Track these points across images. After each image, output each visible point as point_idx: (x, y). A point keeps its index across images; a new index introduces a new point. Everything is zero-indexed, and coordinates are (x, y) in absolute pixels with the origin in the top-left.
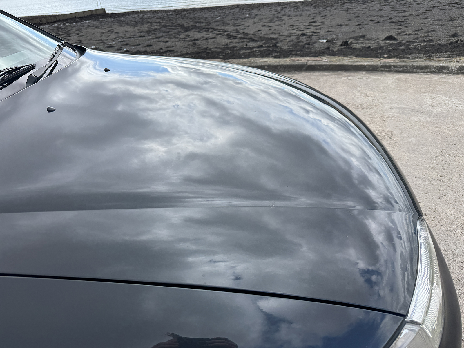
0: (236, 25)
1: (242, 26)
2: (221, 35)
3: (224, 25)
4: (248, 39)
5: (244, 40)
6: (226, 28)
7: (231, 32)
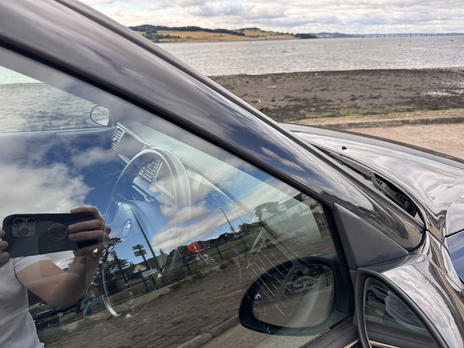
0: (27, 104)
1: (35, 105)
2: (12, 115)
3: (11, 104)
4: (49, 117)
5: (45, 119)
6: (15, 107)
7: (24, 111)
